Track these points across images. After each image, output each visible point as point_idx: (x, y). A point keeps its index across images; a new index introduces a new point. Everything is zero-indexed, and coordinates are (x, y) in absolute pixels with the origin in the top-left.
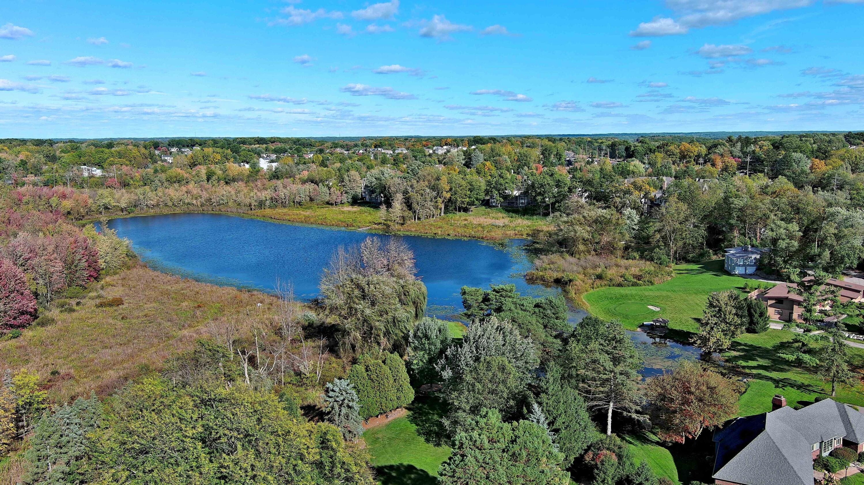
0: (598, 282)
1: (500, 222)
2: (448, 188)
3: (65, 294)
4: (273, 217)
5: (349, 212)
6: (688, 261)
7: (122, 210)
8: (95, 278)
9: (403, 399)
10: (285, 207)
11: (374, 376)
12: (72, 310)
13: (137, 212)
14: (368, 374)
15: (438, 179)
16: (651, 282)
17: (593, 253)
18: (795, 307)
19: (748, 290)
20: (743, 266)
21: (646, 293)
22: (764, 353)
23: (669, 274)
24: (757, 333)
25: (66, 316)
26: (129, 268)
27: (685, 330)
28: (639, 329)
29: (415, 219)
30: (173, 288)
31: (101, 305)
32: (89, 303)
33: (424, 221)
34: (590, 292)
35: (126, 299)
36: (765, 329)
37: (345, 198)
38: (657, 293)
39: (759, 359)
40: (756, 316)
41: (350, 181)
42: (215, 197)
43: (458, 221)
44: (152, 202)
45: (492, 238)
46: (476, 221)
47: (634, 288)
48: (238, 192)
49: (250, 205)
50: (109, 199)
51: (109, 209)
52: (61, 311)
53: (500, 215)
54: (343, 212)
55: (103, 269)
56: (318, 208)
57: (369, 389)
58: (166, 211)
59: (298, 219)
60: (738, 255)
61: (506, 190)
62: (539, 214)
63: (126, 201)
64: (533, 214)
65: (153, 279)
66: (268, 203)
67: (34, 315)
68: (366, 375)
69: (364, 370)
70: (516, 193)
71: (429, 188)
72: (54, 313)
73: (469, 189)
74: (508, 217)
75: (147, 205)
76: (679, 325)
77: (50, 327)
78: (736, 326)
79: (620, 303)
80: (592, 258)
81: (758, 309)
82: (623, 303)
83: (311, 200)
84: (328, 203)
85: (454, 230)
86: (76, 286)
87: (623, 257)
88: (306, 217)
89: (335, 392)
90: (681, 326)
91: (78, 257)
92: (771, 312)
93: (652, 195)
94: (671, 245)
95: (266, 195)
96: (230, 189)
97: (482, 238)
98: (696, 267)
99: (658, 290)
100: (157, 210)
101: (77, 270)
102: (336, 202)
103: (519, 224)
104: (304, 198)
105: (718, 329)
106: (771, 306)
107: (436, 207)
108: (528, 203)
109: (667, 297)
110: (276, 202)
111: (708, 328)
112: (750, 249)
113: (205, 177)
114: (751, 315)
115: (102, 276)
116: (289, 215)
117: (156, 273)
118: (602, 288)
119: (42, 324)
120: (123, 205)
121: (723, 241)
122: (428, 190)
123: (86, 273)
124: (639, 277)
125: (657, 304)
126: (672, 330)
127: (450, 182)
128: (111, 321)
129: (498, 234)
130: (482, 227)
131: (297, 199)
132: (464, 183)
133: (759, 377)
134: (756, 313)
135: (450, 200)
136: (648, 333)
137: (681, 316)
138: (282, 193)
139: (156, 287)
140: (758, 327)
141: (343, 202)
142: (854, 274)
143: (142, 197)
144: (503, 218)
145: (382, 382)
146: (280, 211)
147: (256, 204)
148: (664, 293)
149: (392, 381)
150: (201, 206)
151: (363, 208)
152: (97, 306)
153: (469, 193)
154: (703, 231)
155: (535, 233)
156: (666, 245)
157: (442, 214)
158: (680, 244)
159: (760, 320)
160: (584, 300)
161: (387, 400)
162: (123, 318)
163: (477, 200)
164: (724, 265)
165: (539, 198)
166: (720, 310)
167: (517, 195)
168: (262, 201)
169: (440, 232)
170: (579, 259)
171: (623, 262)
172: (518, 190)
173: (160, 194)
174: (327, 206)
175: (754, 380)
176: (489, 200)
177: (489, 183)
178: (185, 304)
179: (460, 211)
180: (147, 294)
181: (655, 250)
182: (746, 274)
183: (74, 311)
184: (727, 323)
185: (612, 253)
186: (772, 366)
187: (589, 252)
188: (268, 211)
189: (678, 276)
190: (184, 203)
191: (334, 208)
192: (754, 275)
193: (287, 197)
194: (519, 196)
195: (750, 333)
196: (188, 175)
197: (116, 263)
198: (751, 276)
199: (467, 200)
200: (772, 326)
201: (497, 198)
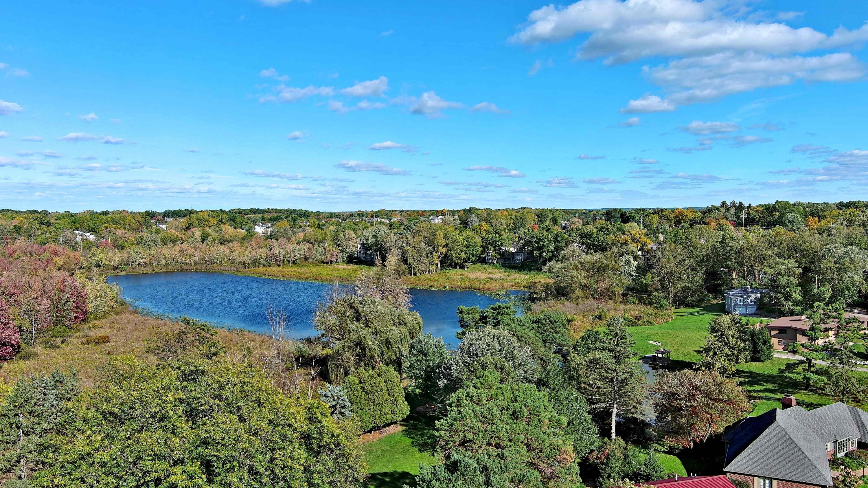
0: (597, 322)
1: (497, 276)
2: (444, 243)
3: (50, 333)
4: (267, 274)
5: (344, 269)
6: (687, 306)
7: (114, 268)
8: (83, 320)
9: (398, 413)
10: (279, 265)
11: (368, 388)
12: (56, 347)
13: (129, 270)
14: (361, 387)
15: (434, 234)
16: (651, 322)
17: (591, 297)
18: (799, 336)
20: (743, 305)
21: (647, 331)
22: (770, 379)
23: (669, 316)
24: (761, 361)
25: (50, 351)
26: (117, 314)
27: (687, 360)
28: (640, 361)
29: (411, 274)
31: (87, 343)
32: (75, 341)
33: (420, 276)
35: (113, 339)
36: (770, 358)
37: (341, 257)
38: (658, 331)
39: (765, 384)
40: (760, 343)
41: (346, 240)
42: (209, 255)
43: (454, 276)
44: (145, 261)
45: (489, 289)
46: (472, 276)
47: (634, 327)
48: (232, 251)
49: (244, 263)
50: (101, 257)
51: (101, 266)
52: (45, 348)
53: (497, 270)
54: (338, 270)
55: (91, 313)
56: (313, 266)
57: (363, 401)
58: (157, 270)
59: (292, 275)
60: (738, 295)
61: (502, 246)
62: (537, 270)
63: (119, 259)
64: (530, 270)
65: (142, 322)
66: (262, 261)
67: (17, 349)
68: (359, 387)
69: (357, 382)
70: (512, 250)
71: (425, 243)
72: (39, 349)
73: (466, 245)
74: (505, 272)
75: (139, 264)
76: (682, 357)
77: (32, 361)
78: (739, 350)
80: (591, 302)
81: (761, 337)
83: (306, 259)
84: (323, 262)
85: (451, 283)
86: (63, 326)
87: (622, 302)
88: (300, 273)
89: (328, 397)
90: (684, 357)
91: (66, 295)
92: (774, 341)
93: (650, 247)
94: (670, 288)
95: (261, 253)
96: (225, 249)
97: (479, 289)
98: (696, 310)
99: (659, 329)
100: (149, 269)
101: (64, 310)
103: (516, 278)
104: (299, 257)
105: (722, 353)
106: (774, 336)
107: (432, 263)
108: (525, 260)
109: (668, 334)
110: (270, 261)
111: (711, 354)
112: (749, 289)
113: (200, 239)
114: (754, 343)
115: (89, 319)
116: (283, 272)
117: (146, 318)
119: (25, 358)
120: (115, 263)
121: (721, 285)
122: (423, 245)
123: (73, 313)
124: (638, 318)
125: (658, 340)
126: (674, 361)
127: (446, 237)
128: (96, 355)
129: (494, 286)
130: (478, 280)
131: (292, 258)
132: (460, 239)
133: (766, 398)
134: (759, 340)
135: (446, 256)
136: (650, 364)
137: (683, 349)
138: (277, 251)
139: (145, 329)
140: (762, 356)
141: (338, 261)
142: (856, 311)
143: (134, 255)
144: (499, 273)
145: (376, 394)
146: (274, 269)
147: (250, 262)
148: (665, 331)
149: (386, 393)
150: (195, 264)
151: (358, 266)
152: (83, 344)
153: (464, 248)
154: (701, 275)
155: (532, 286)
156: (665, 289)
157: (438, 270)
158: (679, 287)
159: (764, 348)
161: (381, 414)
162: (109, 354)
163: (473, 256)
164: (724, 307)
165: (537, 253)
166: (723, 334)
167: (514, 251)
168: (256, 259)
169: (436, 285)
170: (577, 304)
171: (622, 307)
172: (514, 246)
173: (153, 253)
174: (322, 264)
175: (761, 401)
176: (485, 257)
177: (484, 240)
179: (456, 268)
180: (135, 334)
181: (654, 294)
182: (747, 313)
183: (59, 347)
184: (730, 347)
185: (610, 298)
186: (779, 389)
187: (587, 298)
188: (262, 269)
189: (679, 317)
190: (177, 262)
191: (329, 266)
192: (755, 314)
193: (282, 256)
194: (516, 252)
195: (754, 362)
196: (182, 236)
197: (105, 306)
198: (752, 315)
199: (463, 255)
200: (776, 355)
201: (493, 254)
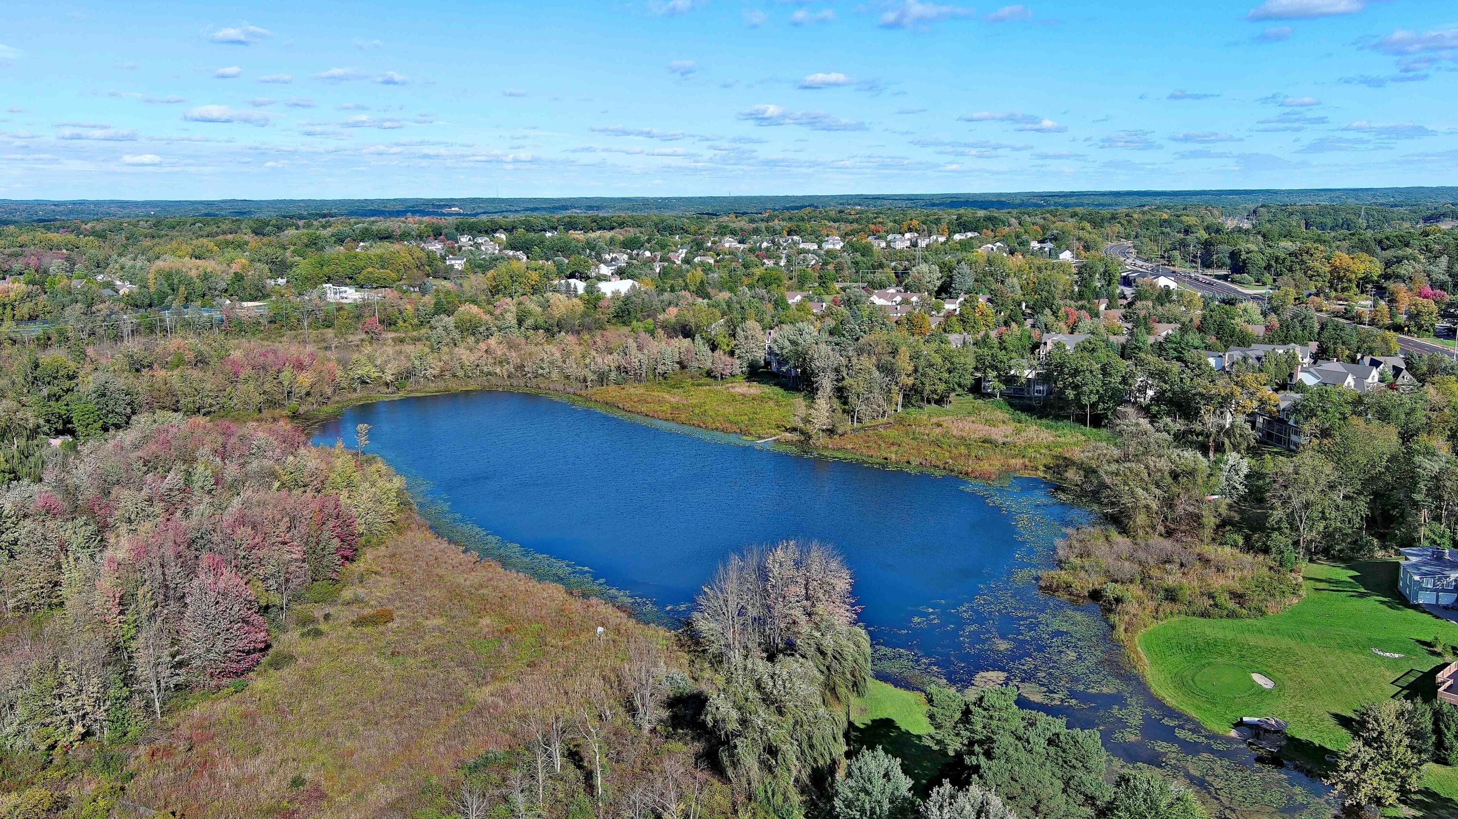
0: (1167, 606)
1: (998, 434)
2: (910, 369)
3: (308, 596)
4: (621, 406)
5: (744, 396)
6: (1331, 561)
7: (387, 385)
10: (640, 381)
12: (318, 633)
13: (411, 389)
15: (894, 353)
16: (1260, 610)
17: (1161, 528)
19: (1438, 649)
20: (1431, 590)
21: (1253, 640)
23: (1294, 591)
24: (1450, 765)
25: (309, 646)
27: (1317, 742)
28: (1233, 732)
29: (852, 421)
30: (468, 583)
31: (361, 621)
32: (343, 616)
33: (868, 423)
34: (1150, 628)
35: (396, 608)
37: (738, 366)
38: (1271, 642)
40: (1450, 735)
41: (746, 338)
42: (530, 362)
43: (925, 426)
44: (433, 372)
45: (983, 475)
46: (956, 429)
47: (1229, 623)
48: (566, 354)
49: (585, 381)
50: (367, 369)
51: (367, 383)
52: (302, 635)
53: (1000, 415)
54: (734, 397)
56: (693, 384)
58: (454, 386)
59: (660, 413)
60: (1425, 569)
61: (1011, 369)
62: (1068, 418)
63: (394, 369)
64: (1057, 418)
65: (436, 558)
66: (613, 375)
70: (1028, 374)
71: (878, 369)
72: (293, 639)
73: (948, 370)
74: (1014, 422)
75: (425, 377)
76: (1307, 729)
77: (287, 671)
79: (1203, 661)
80: (1158, 542)
82: (1209, 664)
83: (683, 366)
84: (709, 374)
85: (919, 451)
86: (324, 580)
87: (1214, 540)
88: (674, 408)
90: (1310, 732)
91: (326, 534)
94: (1302, 530)
95: (610, 361)
96: (554, 350)
97: (967, 474)
98: (1344, 574)
99: (1273, 632)
100: (441, 385)
102: (722, 374)
103: (1033, 438)
104: (671, 367)
107: (889, 400)
108: (1050, 393)
109: (1289, 652)
110: (625, 374)
112: (1447, 556)
113: (514, 322)
114: (1438, 732)
115: (360, 550)
117: (441, 544)
118: (1173, 619)
119: (276, 665)
120: (389, 378)
122: (875, 372)
124: (1240, 597)
125: (1270, 670)
126: (1293, 739)
127: (915, 358)
128: (376, 661)
129: (993, 464)
130: (966, 446)
131: (660, 369)
132: (938, 359)
134: (1449, 729)
135: (912, 388)
136: (1253, 746)
137: (1311, 705)
138: (636, 358)
139: (441, 578)
140: (1452, 756)
141: (734, 373)
143: (417, 363)
144: (1004, 422)
146: (632, 392)
147: (595, 377)
148: (1283, 642)
150: (509, 377)
151: (767, 389)
152: (355, 624)
153: (946, 375)
154: (1363, 506)
155: (1060, 465)
156: (1294, 527)
157: (899, 411)
160: (1139, 649)
162: (393, 654)
163: (959, 386)
164: (1397, 577)
165: (1070, 393)
167: (1030, 377)
168: (603, 372)
169: (894, 456)
170: (1134, 542)
171: (1213, 553)
172: (1032, 370)
173: (445, 358)
174: (709, 380)
176: (980, 380)
177: (980, 356)
178: (486, 621)
179: (930, 404)
180: (428, 594)
181: (1273, 535)
182: (1437, 606)
183: (321, 634)
185: (1195, 530)
187: (1153, 527)
188: (613, 393)
189: (1312, 595)
190: (482, 372)
191: (719, 385)
192: (1452, 608)
193: (644, 367)
194: (1034, 379)
196: (487, 317)
197: (381, 525)
198: (1446, 611)
199: (944, 385)
201: (993, 384)
